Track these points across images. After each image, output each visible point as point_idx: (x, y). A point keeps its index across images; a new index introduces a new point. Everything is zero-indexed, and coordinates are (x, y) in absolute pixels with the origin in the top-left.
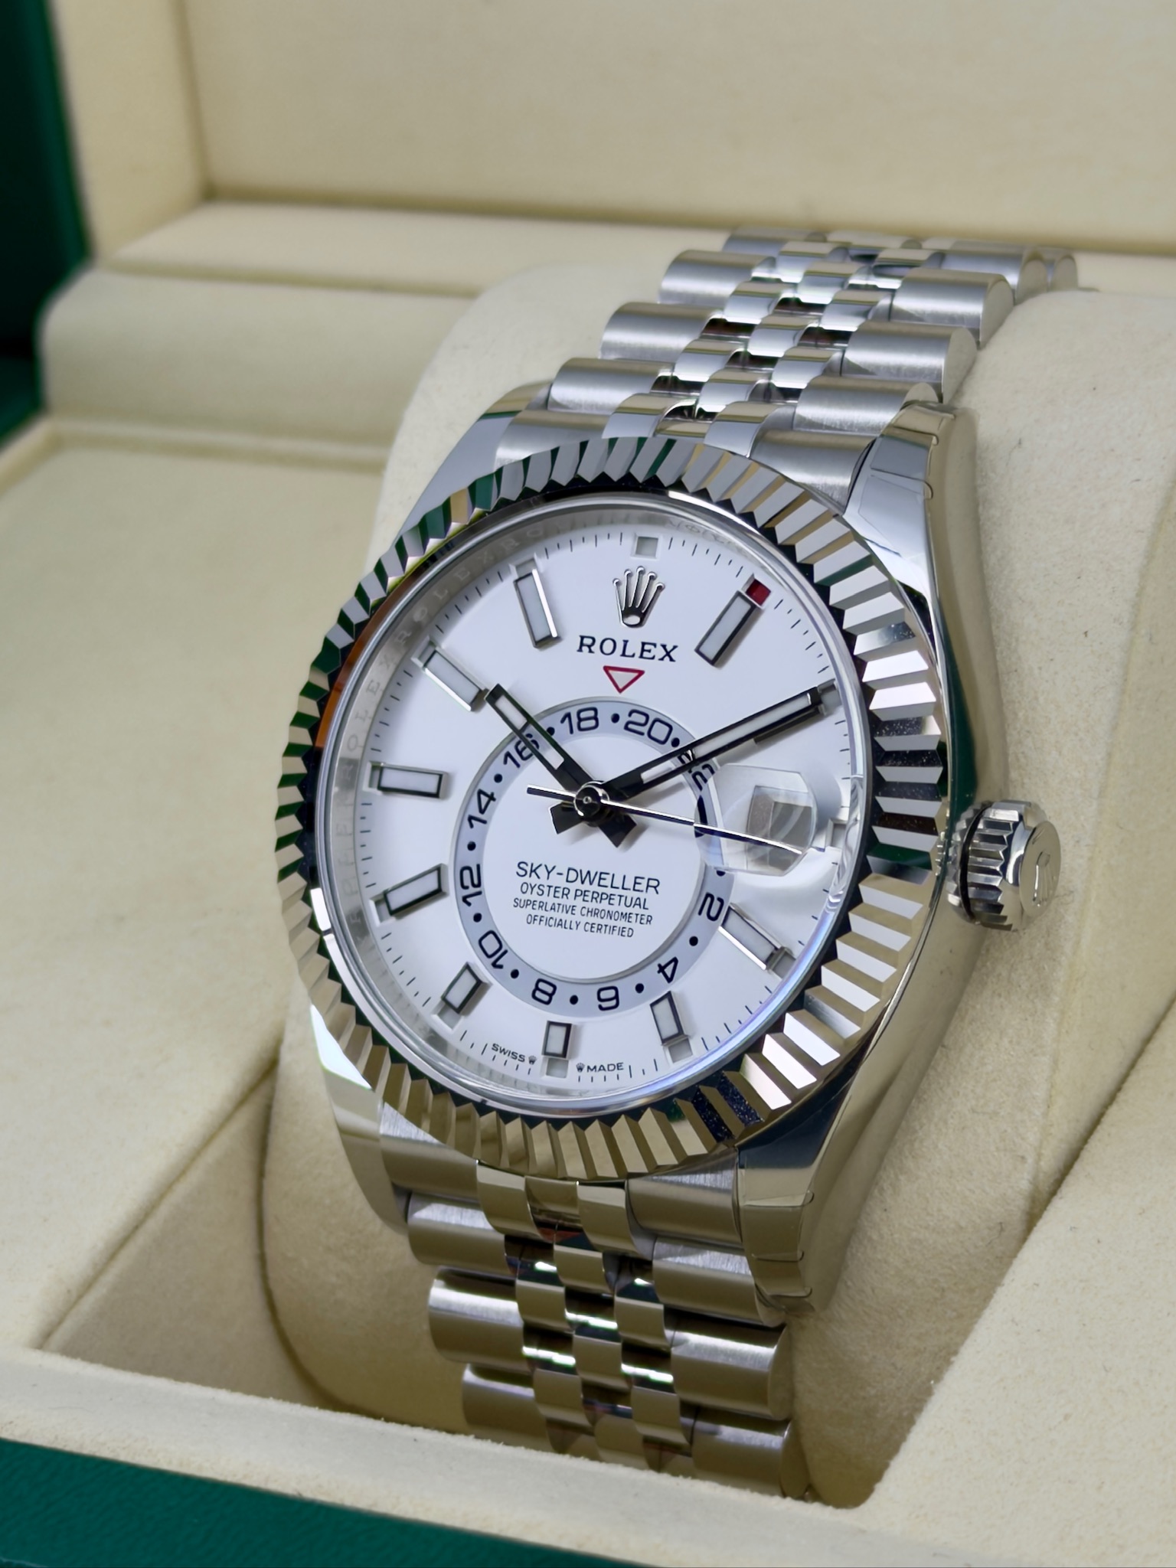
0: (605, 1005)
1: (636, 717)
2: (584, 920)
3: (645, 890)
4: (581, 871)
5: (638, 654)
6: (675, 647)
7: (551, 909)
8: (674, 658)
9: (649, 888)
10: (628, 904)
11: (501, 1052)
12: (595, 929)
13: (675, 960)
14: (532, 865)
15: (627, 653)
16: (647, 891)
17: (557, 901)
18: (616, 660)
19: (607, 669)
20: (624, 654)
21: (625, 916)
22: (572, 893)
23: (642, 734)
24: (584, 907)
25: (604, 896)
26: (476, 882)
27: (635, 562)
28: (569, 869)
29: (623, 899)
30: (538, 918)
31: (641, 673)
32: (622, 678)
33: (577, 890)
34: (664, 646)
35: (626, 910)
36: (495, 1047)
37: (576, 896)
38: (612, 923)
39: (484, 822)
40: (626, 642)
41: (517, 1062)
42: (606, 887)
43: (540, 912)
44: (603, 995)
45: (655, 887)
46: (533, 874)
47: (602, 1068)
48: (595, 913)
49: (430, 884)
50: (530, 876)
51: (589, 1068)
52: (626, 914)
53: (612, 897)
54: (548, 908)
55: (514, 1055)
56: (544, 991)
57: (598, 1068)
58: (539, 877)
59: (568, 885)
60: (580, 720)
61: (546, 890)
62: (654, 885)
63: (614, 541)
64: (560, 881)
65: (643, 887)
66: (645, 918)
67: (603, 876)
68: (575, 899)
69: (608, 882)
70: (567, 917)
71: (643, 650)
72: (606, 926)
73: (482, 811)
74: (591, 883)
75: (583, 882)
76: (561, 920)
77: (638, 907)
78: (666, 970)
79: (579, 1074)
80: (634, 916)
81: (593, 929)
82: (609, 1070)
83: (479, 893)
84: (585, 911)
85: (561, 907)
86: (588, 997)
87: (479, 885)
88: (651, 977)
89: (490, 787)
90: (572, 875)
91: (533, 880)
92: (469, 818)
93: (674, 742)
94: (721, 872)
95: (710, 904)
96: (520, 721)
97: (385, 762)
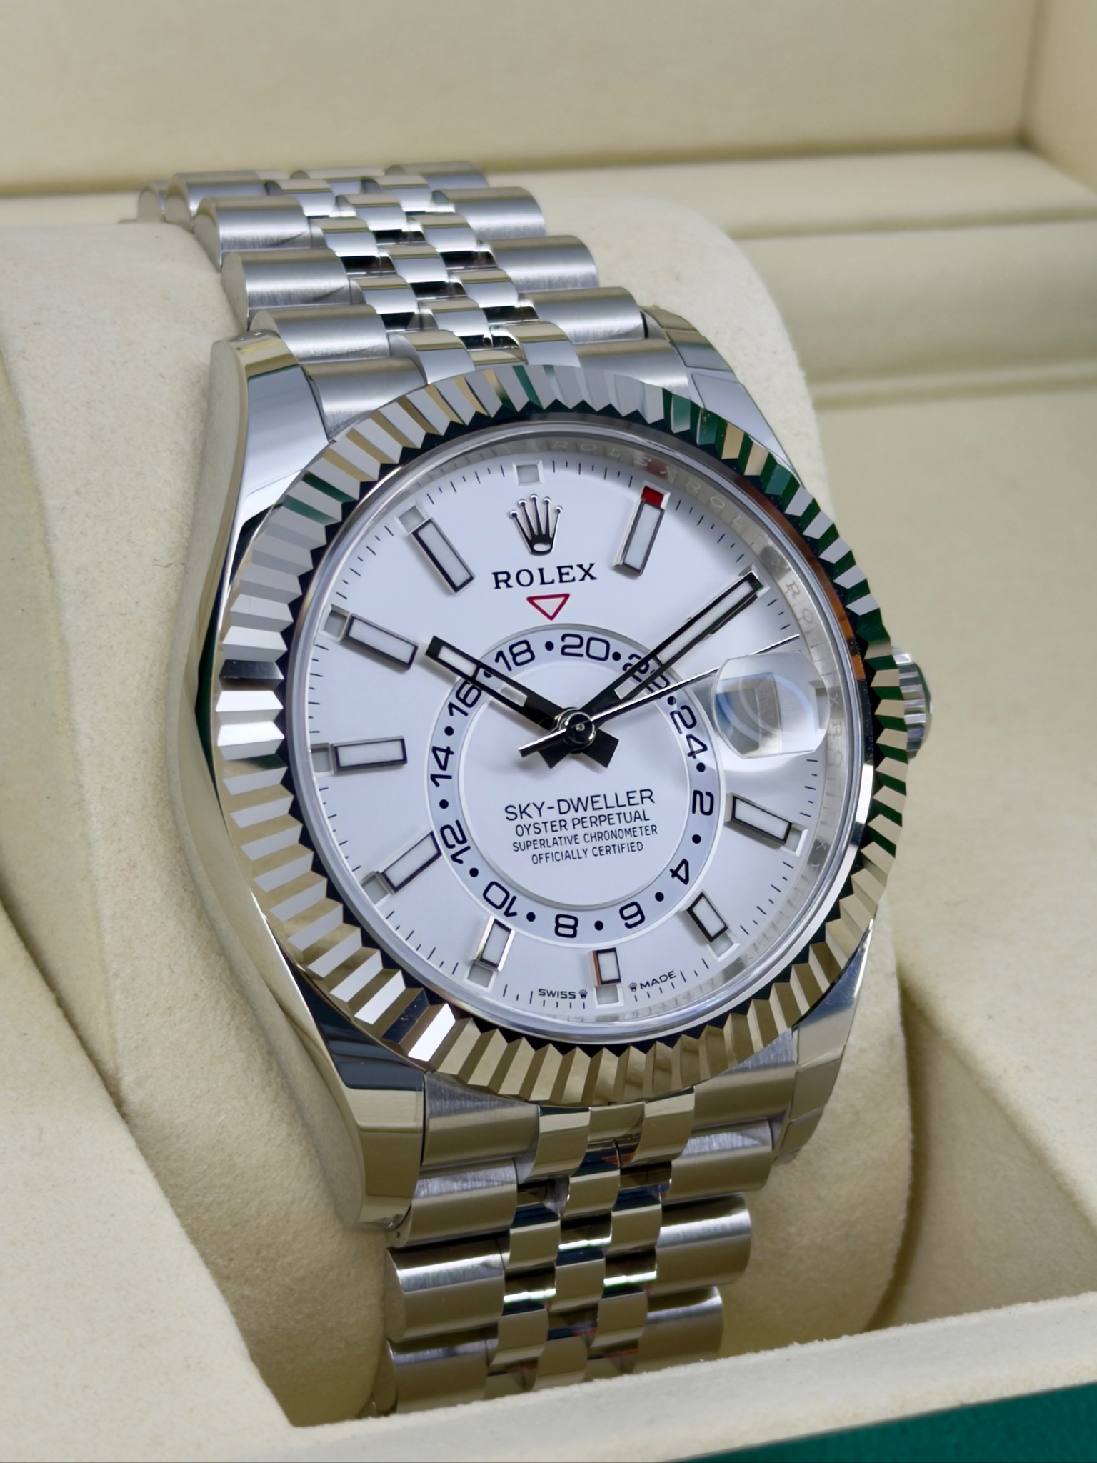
0: (631, 922)
1: (569, 641)
2: (590, 846)
3: (640, 802)
4: (571, 800)
5: (557, 579)
6: (592, 565)
7: (554, 843)
8: (594, 575)
9: (644, 800)
10: (628, 819)
11: (549, 995)
12: (604, 852)
13: (685, 862)
14: (520, 806)
15: (546, 580)
16: (643, 803)
17: (556, 835)
18: (537, 590)
19: (531, 600)
20: (543, 582)
21: (628, 832)
22: (570, 825)
23: (581, 655)
24: (586, 834)
25: (603, 818)
26: (460, 838)
27: (525, 492)
28: (559, 801)
29: (622, 816)
30: (544, 856)
31: (566, 596)
32: (550, 606)
33: (573, 819)
34: (581, 566)
35: (628, 826)
36: (542, 992)
37: (574, 825)
38: (618, 842)
39: (449, 777)
40: (541, 570)
41: (568, 1001)
42: (601, 808)
43: (544, 850)
44: (627, 913)
45: (650, 797)
46: (524, 815)
47: (655, 981)
48: (599, 836)
49: (428, 850)
50: (522, 818)
51: (641, 985)
52: (630, 829)
53: (610, 817)
54: (551, 843)
55: (563, 995)
56: (566, 926)
57: (651, 983)
58: (530, 817)
59: (563, 817)
60: (514, 656)
61: (542, 827)
62: (647, 795)
63: (496, 476)
64: (553, 815)
65: (638, 799)
66: (650, 828)
67: (595, 799)
68: (574, 828)
69: (601, 804)
70: (574, 847)
71: (561, 575)
72: (614, 846)
73: (443, 768)
74: (585, 810)
75: (577, 810)
76: (567, 852)
77: (639, 820)
78: (679, 873)
79: (633, 993)
80: (638, 830)
81: (602, 853)
82: (662, 981)
83: (468, 848)
84: (588, 838)
85: (563, 839)
86: (612, 919)
87: (464, 840)
88: (670, 884)
89: (444, 741)
90: (564, 806)
91: (526, 820)
92: (433, 777)
93: (617, 656)
94: (701, 767)
95: (702, 801)
96: (468, 669)
97: (333, 741)
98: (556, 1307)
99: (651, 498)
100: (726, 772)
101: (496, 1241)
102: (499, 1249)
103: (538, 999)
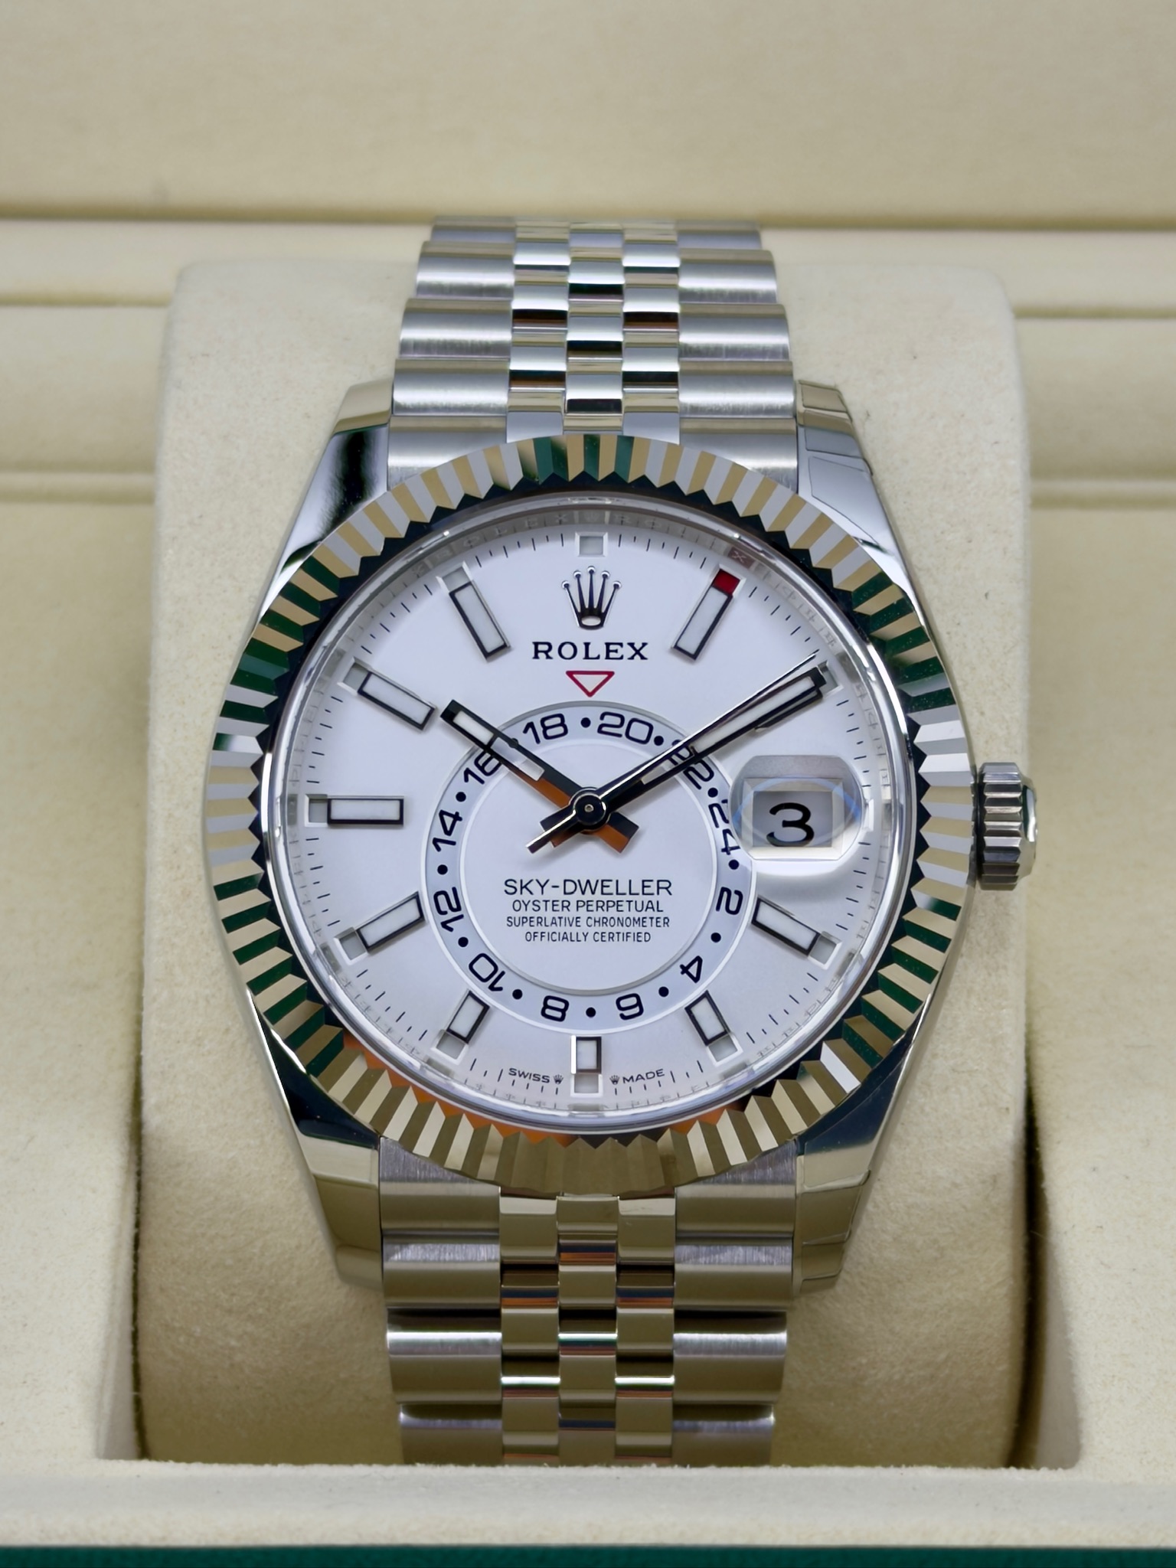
0: (627, 1013)
1: (608, 720)
2: (592, 930)
3: (656, 893)
4: (579, 881)
5: (603, 655)
6: (644, 644)
7: (552, 923)
8: (645, 656)
9: (660, 890)
10: (639, 908)
11: (520, 1076)
12: (606, 938)
13: (699, 960)
14: (521, 881)
15: (590, 655)
16: (658, 893)
17: (557, 915)
18: (579, 663)
19: (570, 674)
20: (587, 657)
21: (637, 921)
22: (573, 906)
23: (619, 735)
24: (589, 918)
25: (611, 904)
26: (454, 905)
27: (584, 564)
28: (565, 881)
29: (633, 904)
30: (539, 935)
31: (610, 674)
32: (590, 682)
33: (578, 901)
34: (632, 645)
35: (637, 915)
36: (513, 1072)
37: (578, 907)
38: (624, 930)
39: (453, 843)
40: (587, 645)
41: (540, 1084)
42: (611, 894)
43: (539, 929)
44: (624, 1003)
45: (667, 888)
46: (524, 890)
47: (640, 1077)
48: (603, 921)
49: (410, 913)
50: (521, 893)
51: (624, 1079)
52: (639, 919)
53: (620, 903)
54: (549, 922)
55: (536, 1077)
56: (555, 1008)
57: (635, 1078)
58: (531, 893)
59: (567, 897)
60: (545, 729)
61: (542, 905)
62: (663, 885)
63: (554, 545)
64: (558, 894)
65: (653, 889)
66: (662, 920)
67: (605, 883)
68: (577, 910)
69: (612, 889)
70: (574, 929)
71: (608, 651)
72: (618, 933)
73: (448, 833)
74: (593, 893)
75: (583, 893)
76: (565, 933)
77: (652, 910)
78: (690, 970)
79: (615, 1086)
80: (648, 921)
81: (604, 939)
82: (648, 1078)
83: (461, 917)
84: (591, 922)
85: (563, 920)
86: (606, 1007)
87: (459, 908)
88: (674, 979)
89: (453, 806)
90: (570, 887)
91: (526, 896)
92: (436, 841)
93: (659, 741)
94: (734, 864)
95: (728, 899)
96: (484, 736)
97: (330, 794)
98: (566, 1396)
99: (724, 583)
100: (759, 877)
101: (487, 1318)
102: (494, 1326)
103: (507, 1078)
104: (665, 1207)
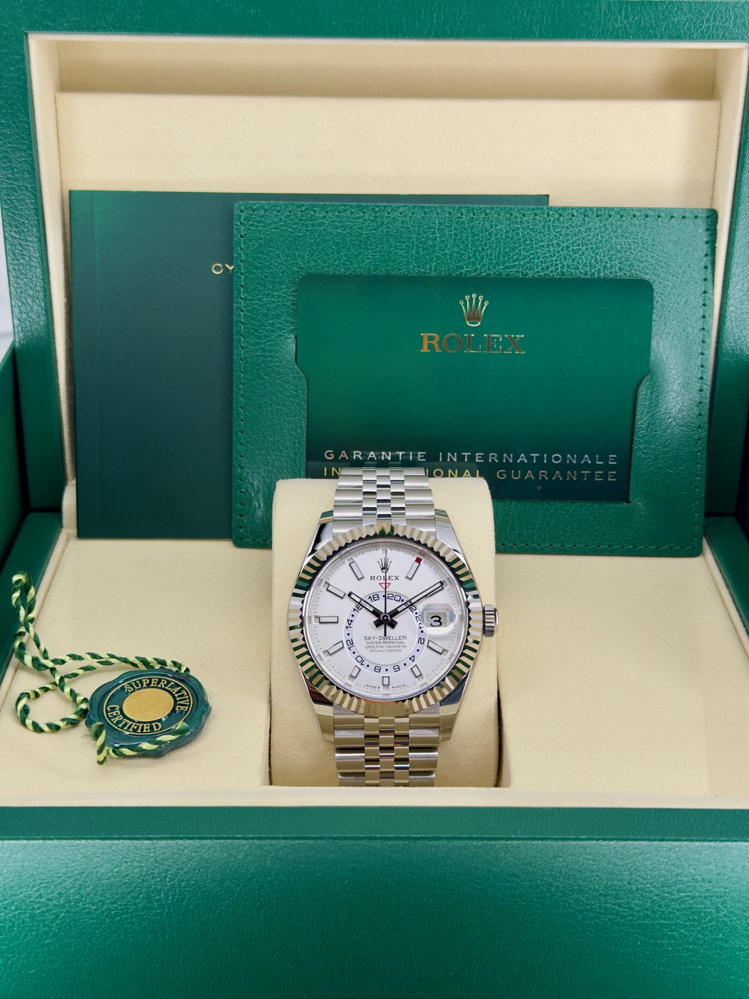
0: (396, 670)
1: (390, 595)
2: (386, 649)
4: (383, 637)
6: (398, 576)
8: (399, 579)
9: (404, 639)
10: (398, 643)
13: (414, 656)
15: (385, 579)
17: (377, 645)
18: (382, 581)
19: (380, 584)
21: (398, 646)
26: (352, 643)
27: (383, 556)
33: (383, 642)
34: (395, 576)
36: (367, 686)
38: (395, 649)
39: (351, 628)
40: (384, 577)
43: (373, 649)
44: (395, 668)
46: (369, 639)
48: (390, 647)
49: (340, 645)
51: (396, 687)
54: (376, 647)
55: (373, 687)
56: (377, 669)
60: (373, 598)
61: (374, 643)
62: (405, 637)
63: (375, 552)
64: (378, 640)
65: (402, 638)
66: (404, 646)
69: (391, 638)
71: (389, 578)
72: (393, 650)
73: (350, 625)
74: (387, 639)
77: (402, 644)
79: (393, 689)
80: (401, 646)
81: (390, 651)
82: (402, 687)
83: (353, 646)
84: (386, 647)
86: (391, 669)
88: (408, 662)
89: (351, 618)
90: (381, 638)
91: (370, 641)
92: (347, 627)
93: (403, 600)
94: (422, 632)
95: (421, 640)
96: (358, 600)
97: (320, 615)
98: (381, 770)
99: (418, 560)
100: (429, 635)
101: (361, 750)
102: (364, 752)
103: (366, 687)
104: (406, 720)
